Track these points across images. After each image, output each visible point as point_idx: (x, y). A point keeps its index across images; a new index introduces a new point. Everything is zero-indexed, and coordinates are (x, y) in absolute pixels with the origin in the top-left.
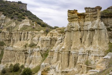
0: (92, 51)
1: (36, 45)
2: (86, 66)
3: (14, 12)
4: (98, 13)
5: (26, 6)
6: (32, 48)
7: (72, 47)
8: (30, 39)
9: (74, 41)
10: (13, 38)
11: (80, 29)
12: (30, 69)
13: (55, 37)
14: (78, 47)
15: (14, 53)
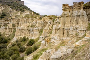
0: (79, 28)
1: (35, 26)
2: (76, 36)
3: (17, 6)
4: (82, 6)
5: (24, 3)
6: (33, 28)
7: (65, 26)
8: (31, 22)
9: (67, 22)
10: (20, 22)
11: (70, 15)
12: (33, 39)
13: (46, 21)
14: (69, 26)
15: (22, 30)
